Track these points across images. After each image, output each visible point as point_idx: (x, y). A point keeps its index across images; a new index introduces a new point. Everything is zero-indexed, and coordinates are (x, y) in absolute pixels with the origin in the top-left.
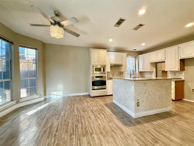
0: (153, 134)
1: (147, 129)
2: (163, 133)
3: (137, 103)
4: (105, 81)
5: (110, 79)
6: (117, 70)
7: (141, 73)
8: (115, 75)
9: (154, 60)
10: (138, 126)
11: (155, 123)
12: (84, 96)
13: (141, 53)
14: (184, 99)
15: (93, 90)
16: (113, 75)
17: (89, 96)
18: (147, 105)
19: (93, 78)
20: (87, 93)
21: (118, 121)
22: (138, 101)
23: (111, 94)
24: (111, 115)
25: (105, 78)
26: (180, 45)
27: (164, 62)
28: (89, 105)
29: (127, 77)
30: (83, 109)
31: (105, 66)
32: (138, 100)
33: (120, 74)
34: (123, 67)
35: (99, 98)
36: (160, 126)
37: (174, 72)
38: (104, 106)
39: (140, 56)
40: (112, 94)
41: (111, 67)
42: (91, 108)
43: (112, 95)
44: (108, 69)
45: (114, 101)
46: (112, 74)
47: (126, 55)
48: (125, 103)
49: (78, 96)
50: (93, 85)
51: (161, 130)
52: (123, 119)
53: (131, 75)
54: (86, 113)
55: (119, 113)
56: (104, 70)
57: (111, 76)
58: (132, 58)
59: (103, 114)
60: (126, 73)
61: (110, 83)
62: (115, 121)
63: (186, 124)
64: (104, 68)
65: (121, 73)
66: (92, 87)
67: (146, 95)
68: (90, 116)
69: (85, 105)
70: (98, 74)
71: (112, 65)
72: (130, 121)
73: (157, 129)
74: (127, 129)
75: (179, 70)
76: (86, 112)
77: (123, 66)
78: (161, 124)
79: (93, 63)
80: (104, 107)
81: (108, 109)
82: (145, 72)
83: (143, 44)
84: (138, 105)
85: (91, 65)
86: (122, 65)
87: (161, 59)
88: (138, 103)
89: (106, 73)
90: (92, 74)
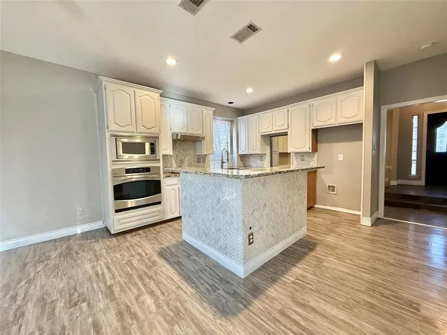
0: (295, 317)
1: (279, 307)
2: (312, 303)
3: (249, 236)
4: (159, 182)
6: (191, 152)
7: (244, 158)
8: (186, 163)
9: (269, 130)
10: (257, 304)
11: (289, 278)
12: (86, 235)
13: (242, 112)
14: (316, 206)
15: (117, 211)
16: (180, 164)
17: (105, 233)
18: (268, 235)
19: (115, 174)
20: (98, 225)
21: (201, 305)
22: (250, 231)
23: (176, 215)
24: (179, 287)
25: (159, 173)
26: (312, 101)
27: (286, 134)
28: (101, 267)
29: (214, 167)
30: (71, 295)
31: (157, 138)
32: (250, 228)
33: (198, 162)
34: (204, 143)
35: (141, 232)
36: (300, 284)
37: (302, 155)
38: (156, 258)
39: (241, 119)
40: (178, 215)
41: (175, 141)
42: (105, 282)
43: (180, 218)
44: (166, 148)
45: (186, 237)
46: (176, 161)
47: (211, 113)
48: (218, 240)
49: (62, 239)
50: (116, 198)
51: (307, 297)
52: (214, 291)
53: (223, 163)
54: (81, 309)
55: (202, 275)
56: (153, 151)
57: (174, 168)
58: (224, 122)
59: (152, 293)
60: (211, 157)
61: (173, 187)
62: (191, 308)
63: (336, 261)
64: (152, 144)
65: (201, 159)
66: (115, 205)
67: (267, 211)
68: (101, 317)
69: (86, 273)
70: (135, 160)
71: (177, 135)
72: (234, 294)
73: (299, 297)
74: (231, 328)
75: (311, 151)
76: (84, 305)
77: (205, 141)
78: (301, 278)
79: (113, 127)
80: (154, 263)
81: (168, 267)
82: (250, 155)
83: (250, 90)
84: (251, 241)
85: (107, 134)
86: (204, 138)
87: (280, 128)
88: (251, 237)
89: (159, 160)
90: (114, 161)
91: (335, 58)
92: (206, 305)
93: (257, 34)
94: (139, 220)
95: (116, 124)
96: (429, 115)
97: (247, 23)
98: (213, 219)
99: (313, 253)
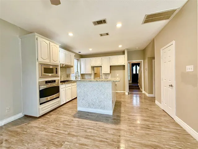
1: (127, 118)
4: (59, 87)
5: (64, 83)
6: (64, 72)
7: (83, 75)
9: (94, 64)
11: (122, 111)
19: (41, 84)
24: (96, 124)
25: (59, 83)
26: (110, 57)
27: (101, 67)
31: (58, 66)
33: (67, 77)
36: (126, 112)
37: (106, 74)
38: (75, 119)
39: (82, 59)
47: (74, 56)
52: (108, 120)
53: (76, 77)
55: (100, 118)
56: (57, 72)
59: (89, 129)
61: (63, 89)
62: (108, 127)
64: (56, 69)
70: (49, 77)
72: (114, 119)
75: (110, 73)
78: (125, 110)
83: (91, 50)
85: (37, 63)
87: (99, 64)
89: (59, 76)
90: (40, 77)
91: (120, 46)
92: (110, 124)
93: (108, 36)
94: (50, 107)
95: (41, 58)
96: (132, 64)
97: (107, 33)
98: (97, 98)
99: (122, 104)
